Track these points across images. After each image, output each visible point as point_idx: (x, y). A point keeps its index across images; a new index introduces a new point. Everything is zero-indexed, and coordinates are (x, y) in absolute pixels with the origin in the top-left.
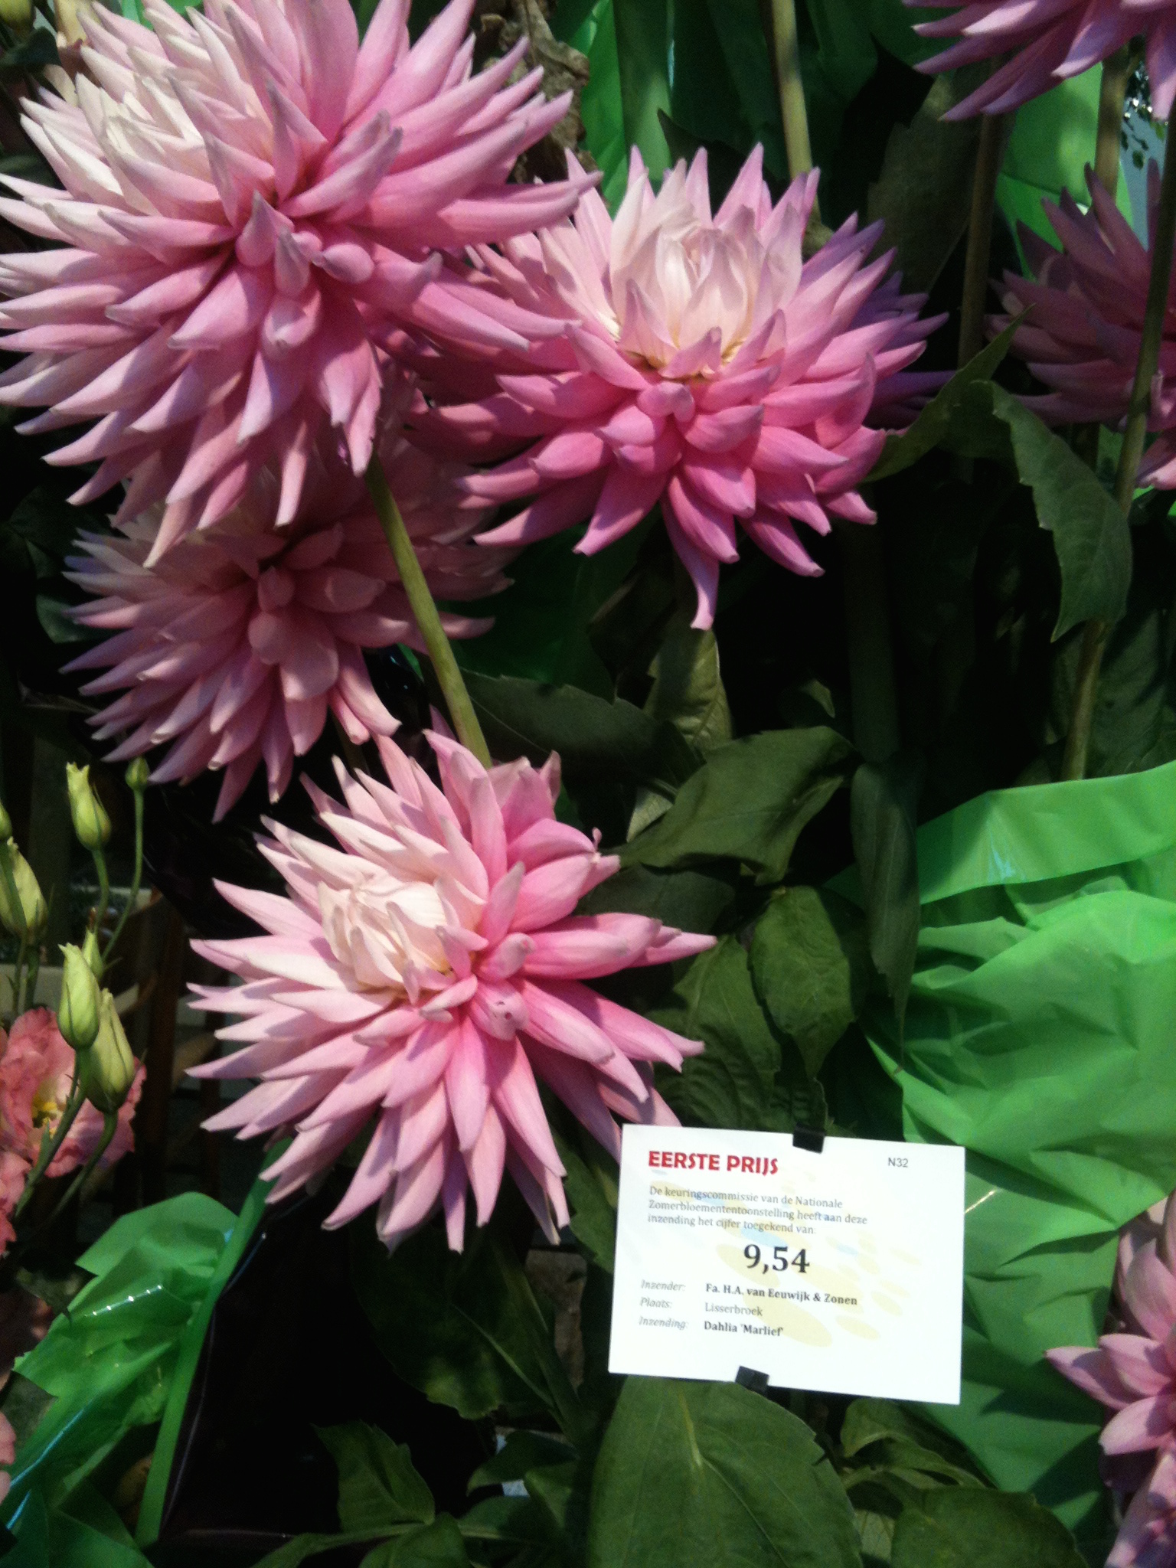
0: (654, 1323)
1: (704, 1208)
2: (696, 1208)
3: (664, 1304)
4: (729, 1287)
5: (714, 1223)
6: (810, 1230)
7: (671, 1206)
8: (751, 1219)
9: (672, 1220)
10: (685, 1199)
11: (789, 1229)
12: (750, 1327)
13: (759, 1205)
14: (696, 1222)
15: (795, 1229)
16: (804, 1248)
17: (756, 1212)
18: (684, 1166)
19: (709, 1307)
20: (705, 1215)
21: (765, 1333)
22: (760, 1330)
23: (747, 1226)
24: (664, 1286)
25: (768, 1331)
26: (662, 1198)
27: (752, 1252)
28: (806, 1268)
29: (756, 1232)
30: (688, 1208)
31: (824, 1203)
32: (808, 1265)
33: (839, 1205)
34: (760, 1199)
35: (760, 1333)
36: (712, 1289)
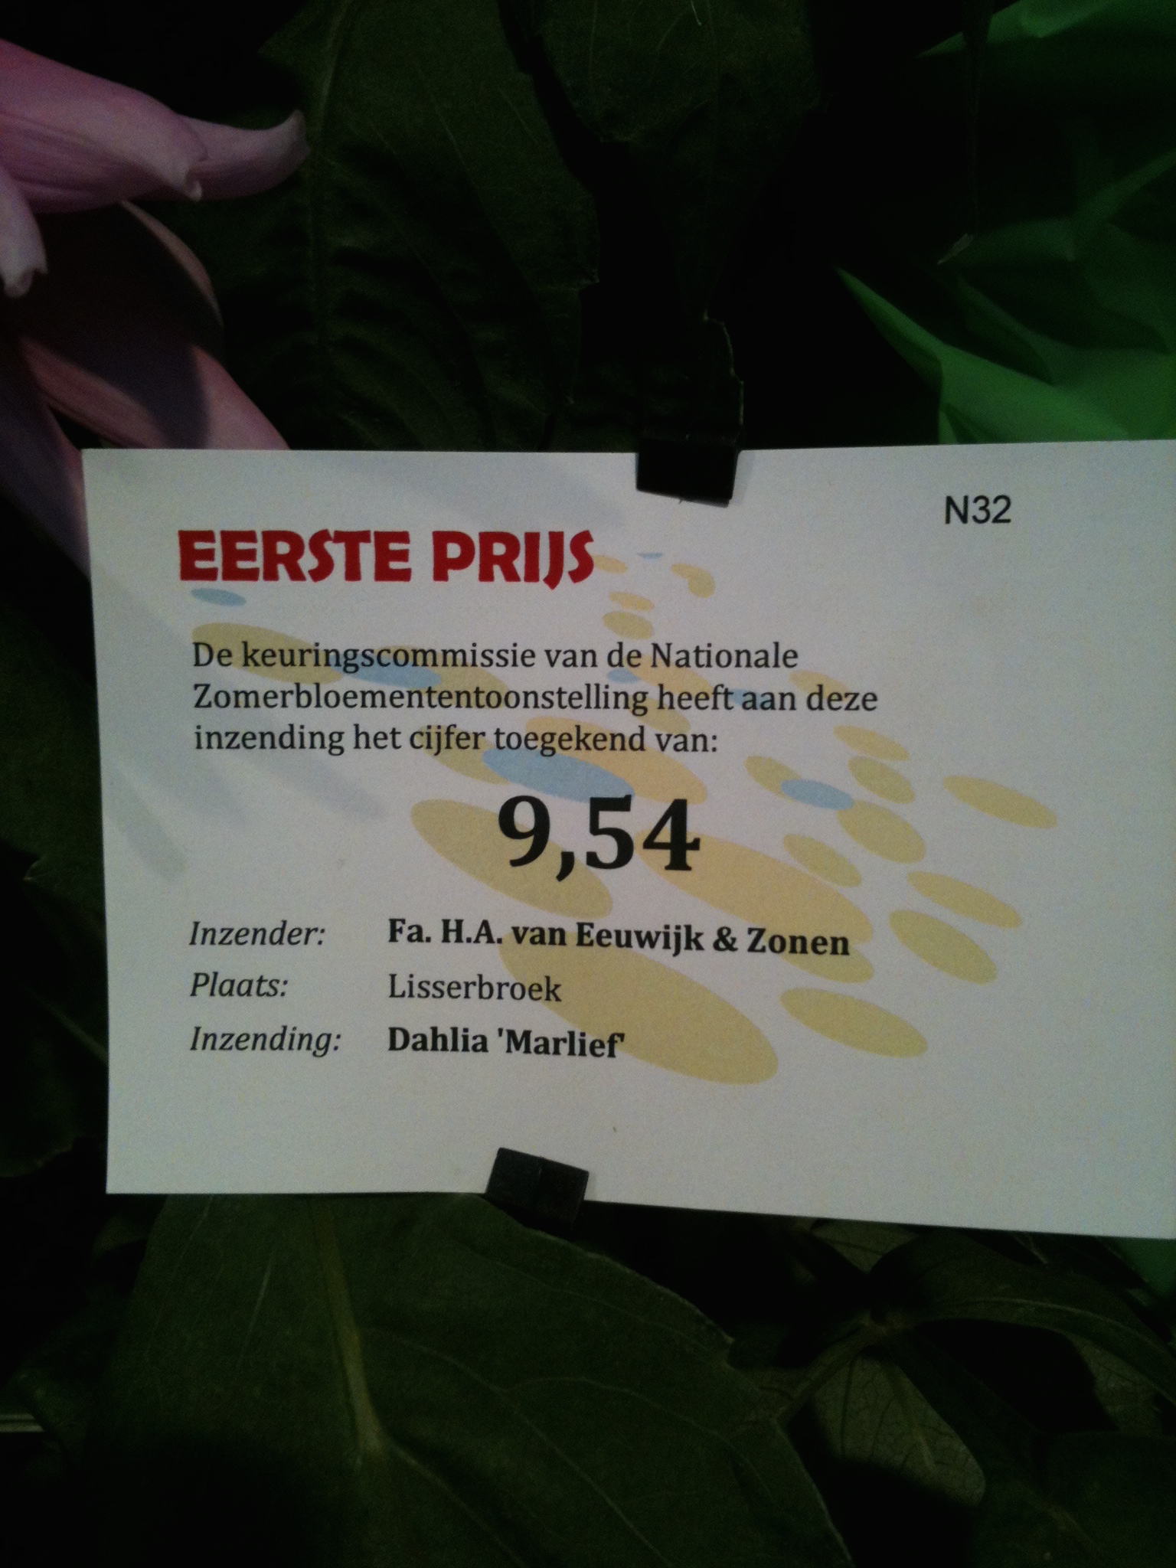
0: (235, 1042)
1: (371, 698)
2: (344, 699)
3: (263, 987)
4: (459, 923)
5: (403, 740)
6: (700, 742)
7: (267, 699)
8: (516, 720)
9: (268, 740)
10: (308, 676)
11: (634, 744)
12: (527, 1034)
13: (541, 677)
14: (348, 741)
15: (650, 741)
16: (681, 795)
17: (528, 699)
18: (296, 574)
19: (402, 986)
20: (375, 720)
21: (572, 1052)
22: (557, 1041)
23: (504, 741)
24: (259, 935)
25: (578, 1045)
26: (236, 677)
27: (524, 817)
28: (691, 857)
29: (529, 758)
30: (320, 699)
31: (739, 658)
32: (695, 845)
33: (787, 658)
34: (541, 659)
35: (557, 1052)
36: (406, 932)
